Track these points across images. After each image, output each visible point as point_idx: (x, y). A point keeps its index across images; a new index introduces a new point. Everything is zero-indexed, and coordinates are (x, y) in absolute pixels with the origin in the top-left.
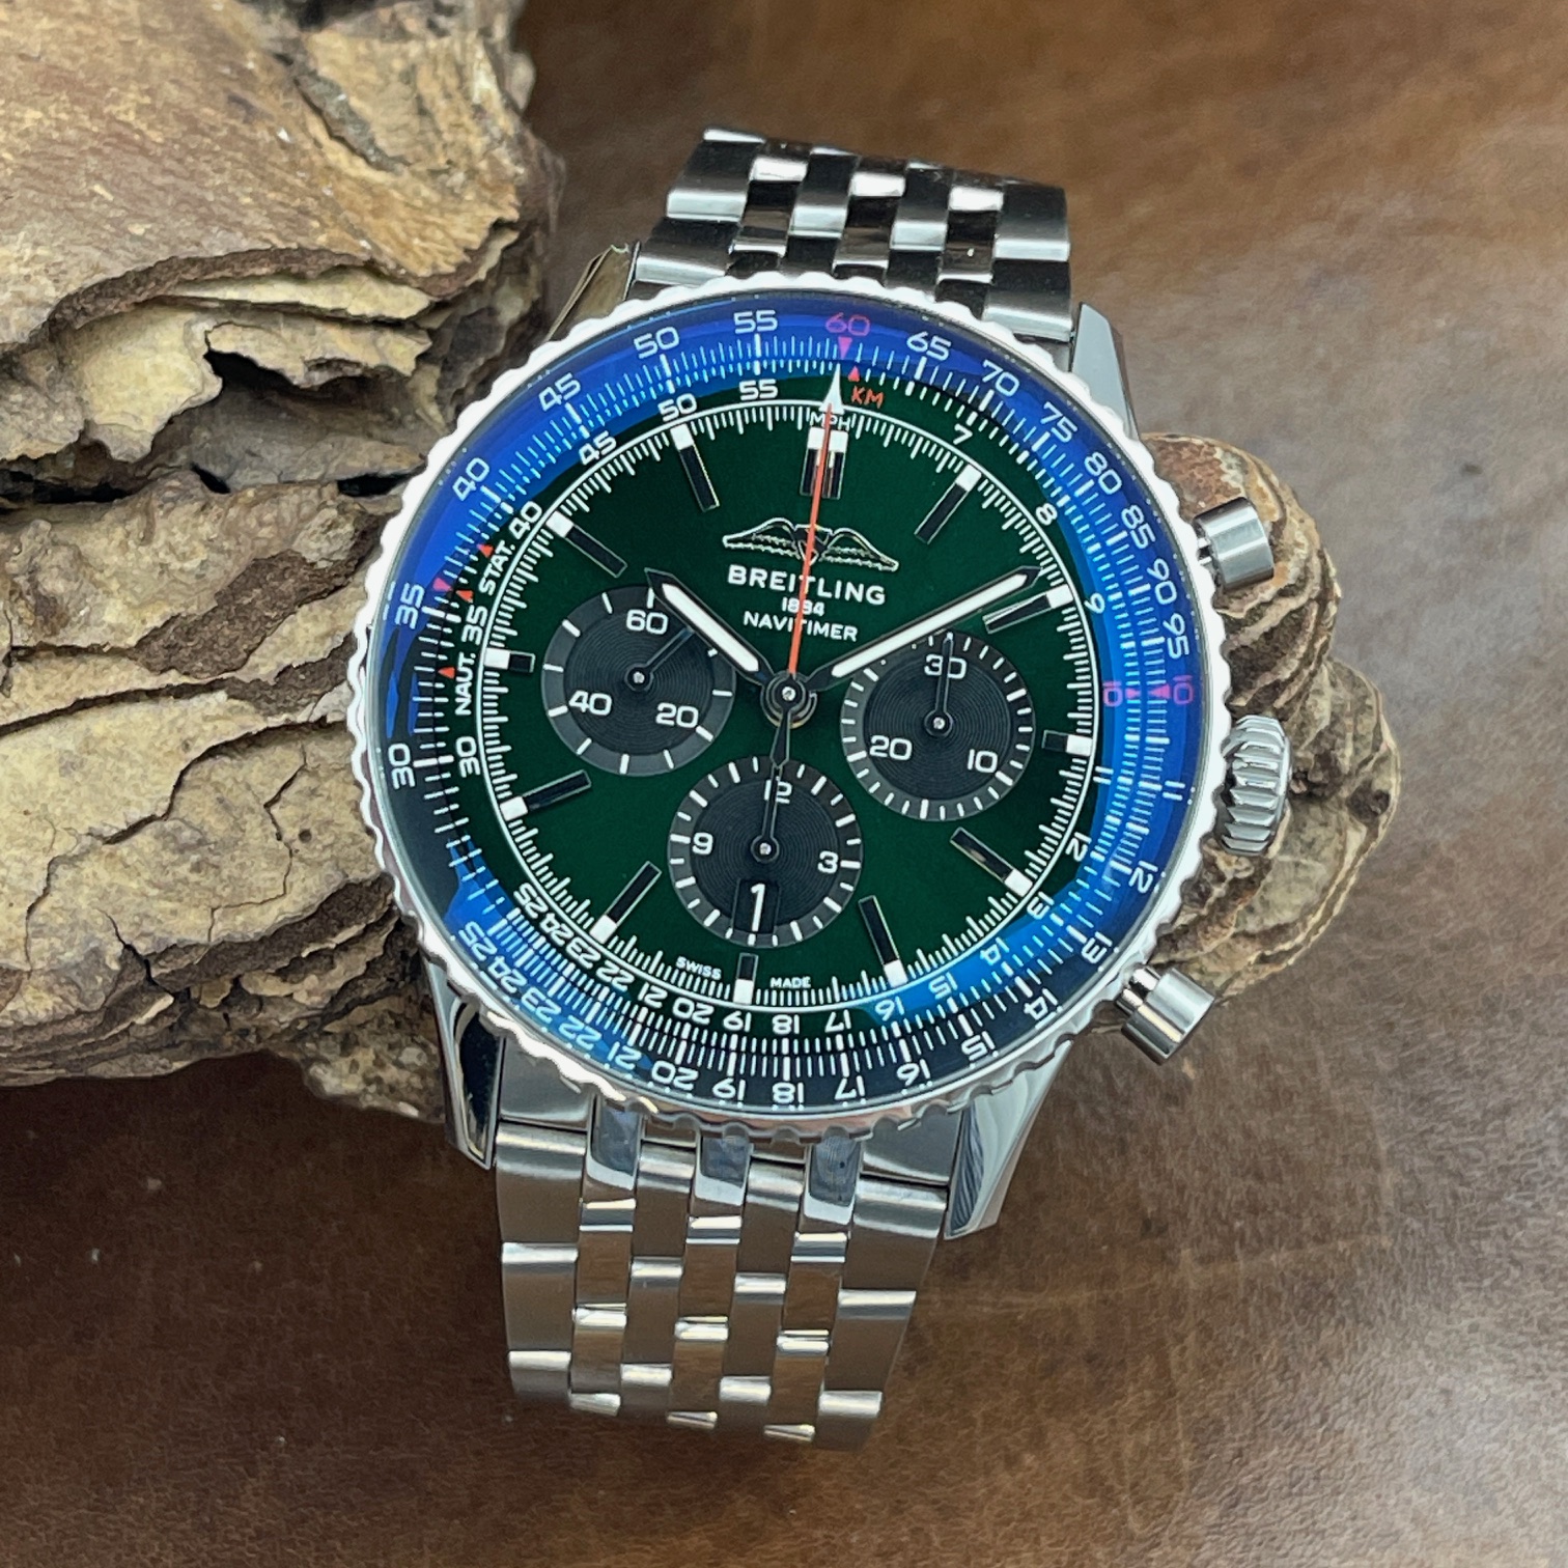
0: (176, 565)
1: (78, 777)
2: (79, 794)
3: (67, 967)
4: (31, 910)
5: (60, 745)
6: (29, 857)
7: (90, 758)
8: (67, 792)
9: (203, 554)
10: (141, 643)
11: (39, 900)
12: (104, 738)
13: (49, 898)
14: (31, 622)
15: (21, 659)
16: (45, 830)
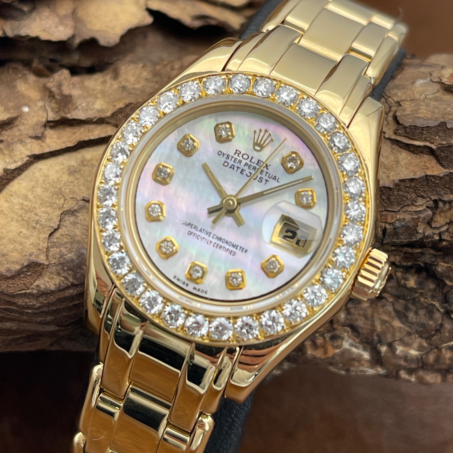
0: (129, 86)
1: (78, 176)
2: (78, 182)
3: (67, 262)
4: (51, 235)
5: (69, 163)
6: (51, 212)
7: (84, 168)
8: (72, 182)
9: (143, 83)
10: (113, 115)
11: (56, 230)
12: (91, 160)
13: (60, 230)
14: (57, 110)
15: (52, 127)
16: (60, 199)
